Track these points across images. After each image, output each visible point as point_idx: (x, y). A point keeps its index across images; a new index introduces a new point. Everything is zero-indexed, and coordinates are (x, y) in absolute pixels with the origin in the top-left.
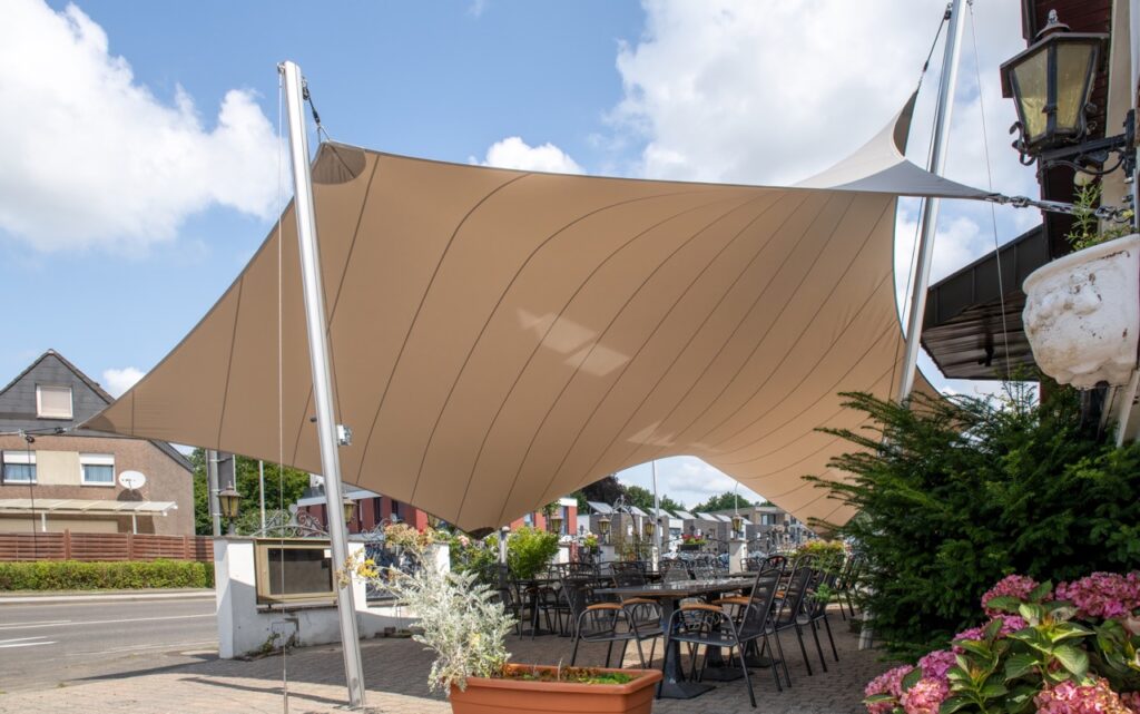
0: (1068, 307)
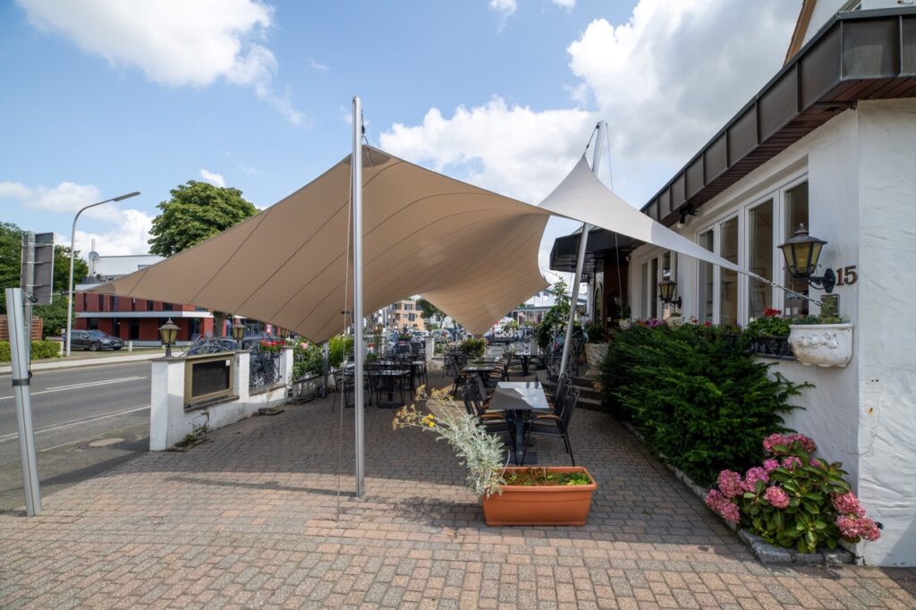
0: (825, 344)
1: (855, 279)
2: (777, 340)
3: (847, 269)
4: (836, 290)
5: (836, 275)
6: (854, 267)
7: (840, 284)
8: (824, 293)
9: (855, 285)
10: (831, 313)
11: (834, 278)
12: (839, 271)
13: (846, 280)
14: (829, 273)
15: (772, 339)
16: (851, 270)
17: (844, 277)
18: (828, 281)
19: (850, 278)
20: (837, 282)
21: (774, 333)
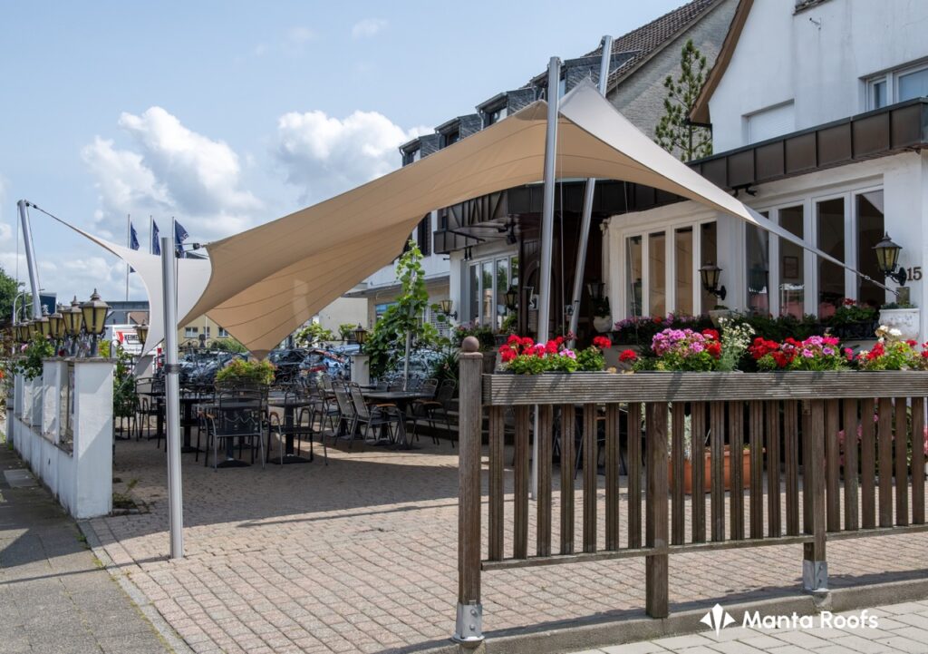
1: (921, 277)
2: (862, 325)
3: (915, 269)
4: (907, 284)
5: (907, 273)
6: (919, 268)
7: (910, 279)
8: (898, 285)
9: (919, 281)
10: (904, 301)
11: (905, 274)
12: (910, 270)
13: (914, 277)
14: (902, 270)
15: (857, 324)
16: (917, 269)
17: (913, 274)
18: (902, 277)
19: (917, 275)
20: (908, 278)
21: (858, 319)
